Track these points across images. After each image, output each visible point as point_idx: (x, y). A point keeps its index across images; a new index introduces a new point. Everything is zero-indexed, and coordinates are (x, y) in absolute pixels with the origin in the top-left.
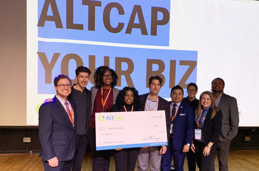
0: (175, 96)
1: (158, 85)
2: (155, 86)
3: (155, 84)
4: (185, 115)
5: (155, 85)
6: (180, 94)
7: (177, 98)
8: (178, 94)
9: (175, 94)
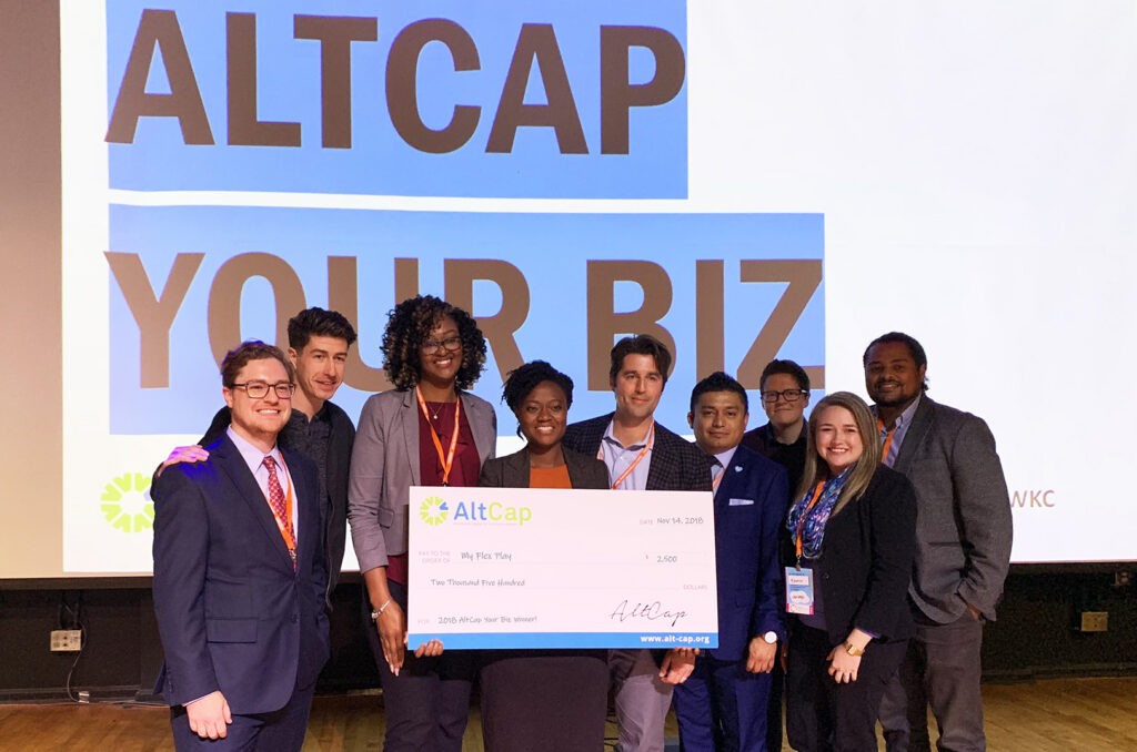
0: (708, 423)
1: (650, 376)
2: (638, 385)
3: (634, 372)
4: (751, 502)
5: (635, 380)
6: (730, 414)
7: (717, 430)
8: (720, 413)
9: (709, 413)
